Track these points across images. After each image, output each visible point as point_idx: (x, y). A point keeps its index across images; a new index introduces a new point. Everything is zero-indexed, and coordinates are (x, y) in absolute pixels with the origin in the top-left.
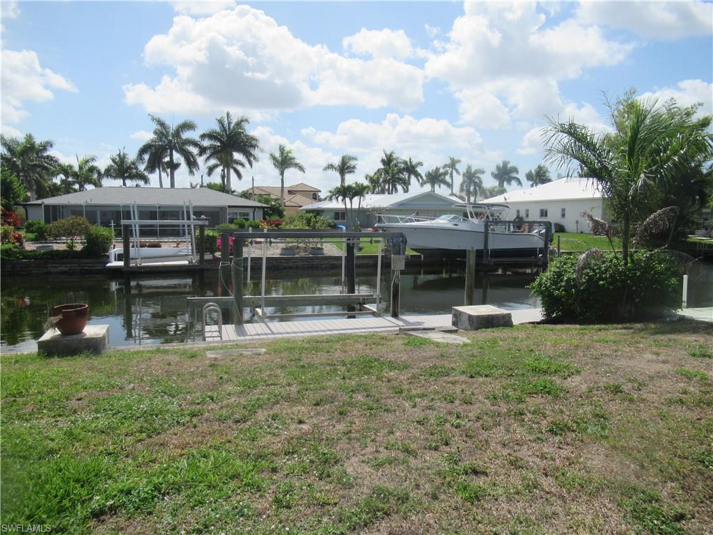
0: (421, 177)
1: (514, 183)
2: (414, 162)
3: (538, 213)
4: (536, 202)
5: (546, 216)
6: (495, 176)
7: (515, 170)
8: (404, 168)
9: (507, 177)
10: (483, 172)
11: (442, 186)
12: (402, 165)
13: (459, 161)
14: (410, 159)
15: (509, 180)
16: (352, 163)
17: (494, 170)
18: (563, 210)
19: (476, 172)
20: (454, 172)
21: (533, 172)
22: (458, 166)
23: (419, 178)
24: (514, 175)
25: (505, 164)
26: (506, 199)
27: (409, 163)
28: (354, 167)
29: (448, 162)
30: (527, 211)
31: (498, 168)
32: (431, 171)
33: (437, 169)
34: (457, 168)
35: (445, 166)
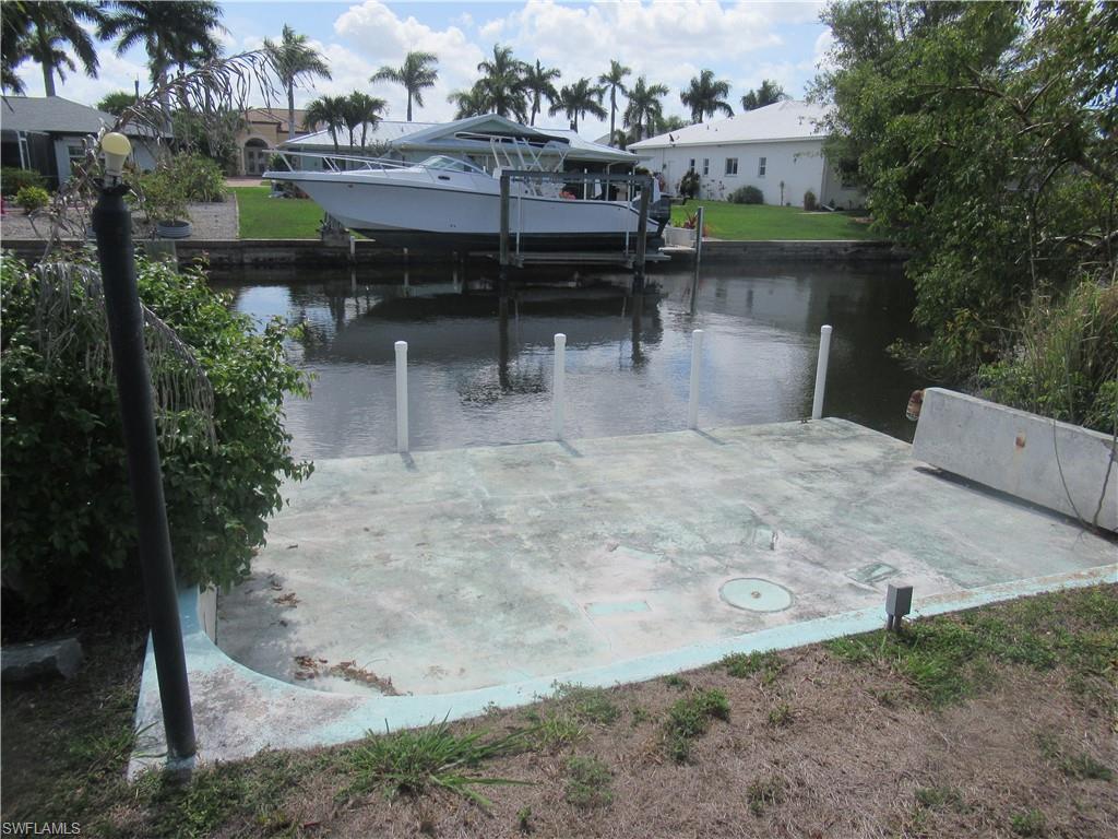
0: (558, 98)
1: (719, 114)
2: (546, 68)
3: (723, 166)
4: (719, 146)
5: (735, 172)
6: (686, 99)
7: (723, 88)
8: (526, 80)
9: (706, 101)
10: (664, 91)
11: (588, 114)
12: (523, 76)
13: (626, 71)
14: (538, 64)
15: (712, 107)
16: (428, 67)
17: (687, 88)
18: (763, 161)
19: (654, 90)
20: (618, 91)
21: (756, 94)
22: (624, 80)
23: (554, 99)
24: (721, 99)
25: (706, 76)
26: (672, 140)
27: (535, 70)
28: (433, 75)
29: (608, 71)
30: (707, 162)
31: (694, 84)
32: (570, 88)
33: (583, 84)
34: (623, 83)
35: (603, 79)
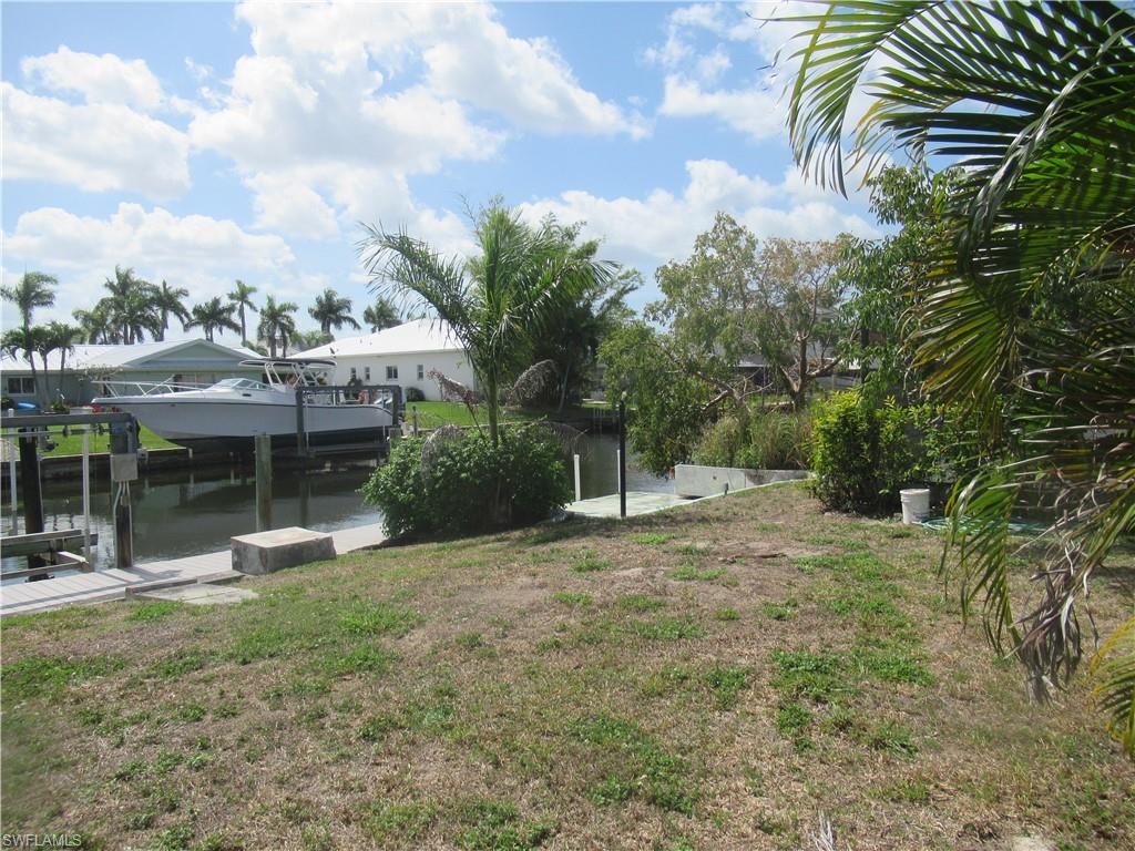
0: (187, 315)
1: (346, 325)
2: (173, 287)
3: (384, 373)
4: (379, 356)
5: (396, 377)
6: (317, 315)
7: (346, 304)
8: (152, 298)
9: (333, 316)
10: (295, 309)
11: (225, 328)
12: (150, 294)
13: (253, 290)
14: (164, 284)
15: (338, 321)
16: (47, 287)
17: (314, 306)
18: (420, 367)
19: (283, 308)
20: (246, 307)
21: (374, 309)
22: (251, 298)
23: (183, 316)
24: (344, 313)
25: (329, 296)
26: (333, 352)
27: (162, 290)
28: (50, 296)
29: (236, 290)
30: (367, 370)
31: (319, 301)
32: (203, 305)
33: (216, 302)
34: (250, 300)
35: (232, 296)
